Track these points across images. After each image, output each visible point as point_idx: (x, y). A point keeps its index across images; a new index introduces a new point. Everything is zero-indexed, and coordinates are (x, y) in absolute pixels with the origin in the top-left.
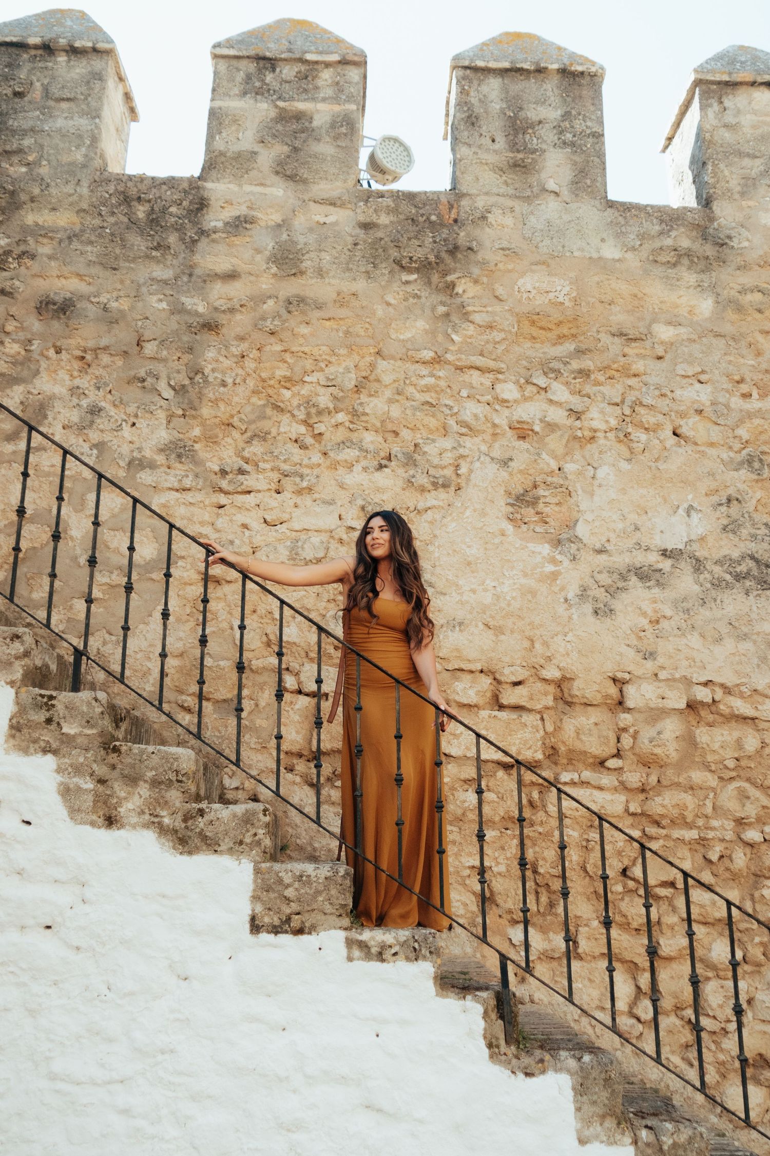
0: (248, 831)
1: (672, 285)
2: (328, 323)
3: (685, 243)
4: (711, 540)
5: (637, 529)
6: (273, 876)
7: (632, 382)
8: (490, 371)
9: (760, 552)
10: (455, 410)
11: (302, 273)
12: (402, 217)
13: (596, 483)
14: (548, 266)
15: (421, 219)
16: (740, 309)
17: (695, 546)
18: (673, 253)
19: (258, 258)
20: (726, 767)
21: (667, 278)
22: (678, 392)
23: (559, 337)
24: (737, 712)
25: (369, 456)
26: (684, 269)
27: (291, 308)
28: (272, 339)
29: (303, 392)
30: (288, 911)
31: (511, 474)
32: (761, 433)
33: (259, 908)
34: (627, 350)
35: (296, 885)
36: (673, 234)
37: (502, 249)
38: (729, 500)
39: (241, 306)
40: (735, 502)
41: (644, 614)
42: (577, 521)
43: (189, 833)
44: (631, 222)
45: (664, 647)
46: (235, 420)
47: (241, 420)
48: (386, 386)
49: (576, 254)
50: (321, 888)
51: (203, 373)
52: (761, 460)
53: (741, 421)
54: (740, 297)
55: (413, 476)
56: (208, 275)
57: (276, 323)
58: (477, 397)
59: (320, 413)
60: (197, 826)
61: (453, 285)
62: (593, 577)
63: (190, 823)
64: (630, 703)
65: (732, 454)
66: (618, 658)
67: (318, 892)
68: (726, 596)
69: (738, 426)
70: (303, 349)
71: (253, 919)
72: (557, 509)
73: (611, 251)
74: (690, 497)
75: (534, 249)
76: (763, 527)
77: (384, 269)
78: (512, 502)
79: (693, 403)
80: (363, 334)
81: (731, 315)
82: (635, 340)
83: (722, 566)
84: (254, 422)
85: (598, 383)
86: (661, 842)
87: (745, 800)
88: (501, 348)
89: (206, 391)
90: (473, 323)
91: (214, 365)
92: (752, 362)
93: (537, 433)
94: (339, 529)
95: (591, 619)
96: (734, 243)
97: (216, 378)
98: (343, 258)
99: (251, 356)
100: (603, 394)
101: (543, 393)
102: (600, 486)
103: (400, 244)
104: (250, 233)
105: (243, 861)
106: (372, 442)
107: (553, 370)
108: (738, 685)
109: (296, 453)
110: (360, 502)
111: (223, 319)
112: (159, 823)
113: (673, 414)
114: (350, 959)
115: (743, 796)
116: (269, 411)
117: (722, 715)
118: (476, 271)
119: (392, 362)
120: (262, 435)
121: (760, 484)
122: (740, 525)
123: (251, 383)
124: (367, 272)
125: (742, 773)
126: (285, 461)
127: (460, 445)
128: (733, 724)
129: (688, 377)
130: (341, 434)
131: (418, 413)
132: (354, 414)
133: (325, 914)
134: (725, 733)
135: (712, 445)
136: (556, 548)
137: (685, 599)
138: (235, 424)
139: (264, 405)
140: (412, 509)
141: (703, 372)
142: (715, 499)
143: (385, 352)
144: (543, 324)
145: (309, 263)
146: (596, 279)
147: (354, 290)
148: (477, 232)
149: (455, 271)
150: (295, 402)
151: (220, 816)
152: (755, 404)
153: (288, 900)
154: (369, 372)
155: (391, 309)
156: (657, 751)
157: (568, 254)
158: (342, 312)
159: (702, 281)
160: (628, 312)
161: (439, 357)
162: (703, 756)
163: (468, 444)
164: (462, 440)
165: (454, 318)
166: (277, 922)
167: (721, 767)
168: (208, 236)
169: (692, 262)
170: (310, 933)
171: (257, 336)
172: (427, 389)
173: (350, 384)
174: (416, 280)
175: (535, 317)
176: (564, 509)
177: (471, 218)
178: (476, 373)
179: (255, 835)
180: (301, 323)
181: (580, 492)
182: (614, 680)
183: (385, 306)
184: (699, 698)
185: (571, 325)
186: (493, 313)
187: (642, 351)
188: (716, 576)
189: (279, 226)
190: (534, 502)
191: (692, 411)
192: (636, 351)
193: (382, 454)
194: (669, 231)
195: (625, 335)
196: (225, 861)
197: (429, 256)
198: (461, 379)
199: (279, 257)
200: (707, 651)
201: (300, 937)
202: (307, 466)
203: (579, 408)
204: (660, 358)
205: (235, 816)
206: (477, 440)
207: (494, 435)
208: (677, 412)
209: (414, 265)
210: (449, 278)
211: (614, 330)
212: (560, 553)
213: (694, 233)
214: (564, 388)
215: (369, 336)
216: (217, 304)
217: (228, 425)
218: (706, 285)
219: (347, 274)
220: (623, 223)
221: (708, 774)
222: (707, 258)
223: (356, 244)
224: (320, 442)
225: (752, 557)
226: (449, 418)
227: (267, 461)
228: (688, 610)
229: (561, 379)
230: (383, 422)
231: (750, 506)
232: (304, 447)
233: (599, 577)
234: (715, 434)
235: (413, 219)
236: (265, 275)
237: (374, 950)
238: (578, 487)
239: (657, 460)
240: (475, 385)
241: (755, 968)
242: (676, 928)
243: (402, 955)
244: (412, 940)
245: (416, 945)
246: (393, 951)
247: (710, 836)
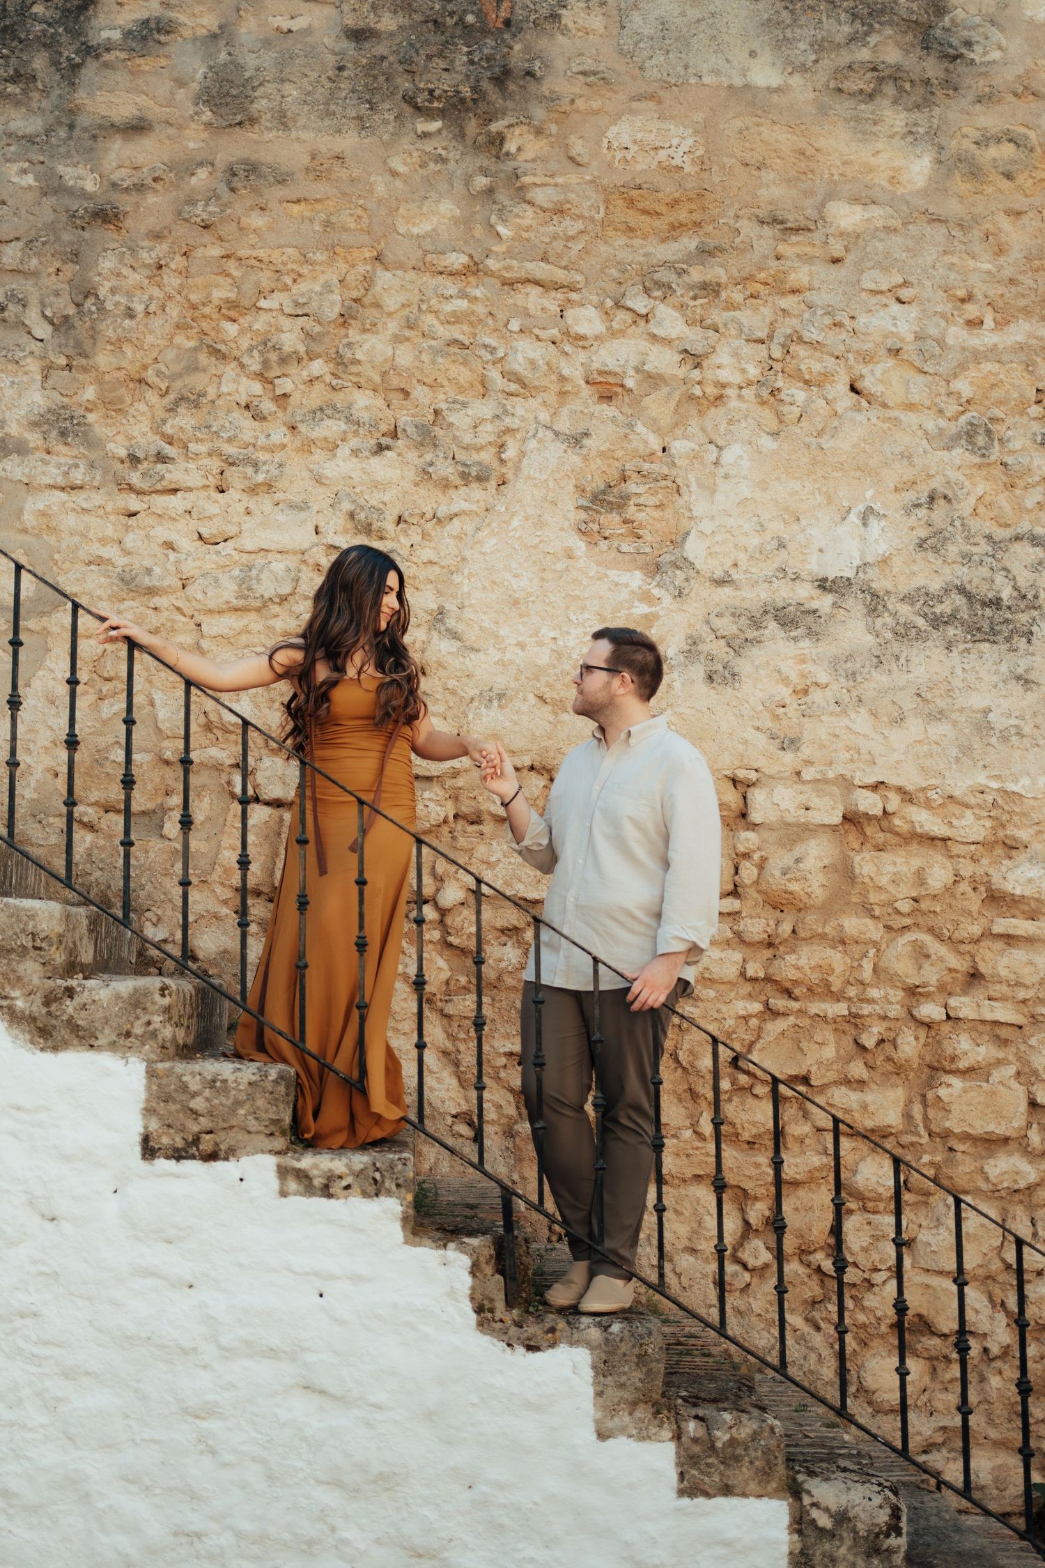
0: (137, 1018)
1: (864, 133)
2: (296, 208)
3: (892, 55)
4: (897, 563)
5: (782, 545)
6: (174, 1079)
7: (788, 302)
8: (558, 287)
9: (976, 582)
10: (500, 354)
11: (253, 121)
12: (417, 17)
13: (720, 472)
14: (660, 102)
15: (450, 21)
16: (975, 172)
17: (872, 573)
18: (869, 75)
19: (181, 94)
20: (898, 912)
21: (858, 119)
22: (862, 319)
23: (673, 227)
24: (919, 830)
25: (361, 431)
26: (886, 102)
27: (237, 183)
28: (207, 237)
29: (257, 326)
30: (195, 1128)
31: (586, 459)
32: (993, 386)
33: (154, 1125)
34: (782, 248)
35: (207, 1093)
36: (873, 39)
37: (584, 73)
38: (932, 499)
39: (155, 180)
40: (942, 501)
41: (785, 681)
42: (688, 534)
43: (53, 1022)
44: (803, 20)
45: (813, 731)
46: (150, 375)
47: (159, 374)
48: (390, 314)
49: (707, 80)
50: (242, 1097)
51: (97, 296)
52: (989, 432)
53: (962, 367)
54: (978, 152)
55: (431, 464)
56: (100, 127)
57: (211, 209)
58: (536, 331)
59: (283, 360)
60: (64, 1012)
61: (498, 140)
62: (708, 622)
63: (53, 1007)
64: (755, 817)
65: (942, 423)
66: (741, 748)
67: (238, 1104)
68: (915, 651)
69: (955, 376)
70: (255, 253)
71: (146, 1139)
72: (656, 514)
73: (765, 74)
74: (869, 494)
75: (637, 71)
76: (983, 542)
77: (387, 112)
78: (586, 504)
79: (886, 337)
80: (353, 225)
81: (960, 184)
82: (797, 230)
83: (912, 604)
84: (180, 375)
85: (731, 306)
86: (792, 1020)
87: (923, 960)
88: (577, 247)
89: (102, 326)
90: (533, 205)
91: (114, 282)
92: (989, 266)
93: (630, 391)
94: (314, 550)
95: (702, 688)
96: (976, 55)
97: (117, 304)
98: (321, 93)
99: (173, 266)
100: (740, 324)
101: (642, 323)
102: (726, 477)
103: (414, 68)
104: (166, 50)
105: (132, 1059)
106: (367, 408)
107: (659, 285)
108: (924, 789)
109: (248, 428)
110: (347, 506)
111: (125, 202)
112: (9, 1008)
113: (850, 356)
114: (283, 1194)
115: (921, 954)
116: (203, 358)
117: (898, 834)
118: (539, 113)
119: (399, 273)
120: (192, 397)
121: (984, 472)
122: (945, 539)
123: (174, 312)
124: (360, 118)
125: (921, 920)
126: (230, 440)
127: (506, 412)
128: (914, 846)
129: (881, 292)
130: (317, 396)
131: (440, 360)
132: (340, 362)
133: (249, 1132)
134: (899, 860)
135: (911, 407)
136: (653, 577)
137: (850, 657)
138: (150, 381)
139: (195, 349)
140: (429, 515)
141: (906, 284)
142: (910, 496)
143: (389, 257)
144: (646, 204)
145: (264, 102)
146: (738, 123)
147: (338, 150)
148: (543, 44)
149: (503, 112)
150: (245, 343)
151: (97, 998)
152: (987, 338)
153: (195, 1114)
154: (363, 291)
155: (398, 183)
156: (795, 887)
157: (693, 81)
158: (320, 189)
159: (916, 124)
160: (789, 181)
161: (476, 264)
162: (864, 894)
163: (519, 411)
164: (509, 403)
165: (502, 197)
166: (179, 1143)
167: (890, 911)
168: (97, 56)
169: (901, 90)
170: (226, 1159)
171: (181, 231)
172: (456, 319)
173: (332, 312)
174: (439, 131)
175: (634, 193)
176: (668, 514)
177: (532, 17)
178: (535, 291)
179: (149, 1023)
180: (252, 208)
181: (694, 487)
182: (735, 782)
183: (388, 177)
184: (862, 808)
185: (693, 206)
186: (566, 187)
187: (808, 250)
188: (902, 620)
189: (214, 36)
190: (620, 505)
191: (883, 352)
192: (797, 250)
193: (384, 427)
194: (866, 34)
195: (782, 222)
196: (106, 1060)
197: (461, 88)
198: (510, 301)
199: (214, 92)
200: (880, 738)
201: (213, 1163)
202: (263, 448)
203: (699, 348)
204: (836, 261)
205: (118, 997)
206: (534, 403)
207: (562, 394)
208: (857, 352)
209: (436, 104)
210: (495, 127)
211: (762, 213)
212: (658, 585)
213: (909, 38)
214: (676, 315)
215: (362, 230)
216: (116, 177)
217: (140, 381)
218: (921, 130)
219: (327, 122)
220: (788, 22)
221: (869, 922)
222: (927, 82)
223: (341, 69)
224: (285, 409)
225: (962, 590)
226: (489, 366)
227: (202, 440)
228: (854, 674)
229: (670, 300)
230: (384, 374)
231: (965, 507)
232: (259, 417)
233: (717, 623)
234: (918, 389)
235: (435, 22)
236: (193, 126)
237: (317, 1182)
238: (691, 480)
239: (819, 434)
240: (532, 311)
241: (920, 1198)
242: (807, 1141)
243: (356, 1189)
244: (372, 1168)
245: (378, 1176)
246: (344, 1183)
247: (865, 1012)
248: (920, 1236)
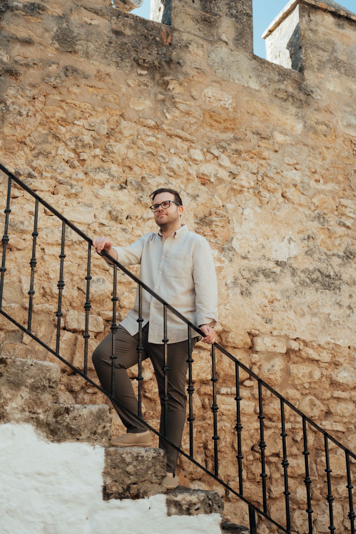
0: (100, 424)
1: (283, 111)
2: (91, 89)
3: (290, 90)
4: (300, 258)
5: (263, 247)
6: (119, 457)
7: (263, 162)
8: (187, 140)
9: (323, 268)
10: (167, 160)
11: (75, 52)
12: (139, 33)
13: (243, 217)
14: (221, 85)
15: (151, 38)
16: (316, 132)
17: (292, 261)
18: (285, 94)
19: (46, 35)
20: (305, 388)
21: (282, 107)
22: (285, 173)
23: (225, 128)
24: (310, 357)
25: (114, 179)
26: (290, 104)
27: (68, 73)
28: (54, 91)
29: (73, 130)
30: (129, 482)
31: (198, 205)
32: (324, 203)
33: (109, 481)
34: (260, 143)
35: (135, 463)
36: (285, 82)
37: (197, 68)
38: (309, 237)
39: (34, 64)
40: (311, 239)
41: (266, 297)
42: (233, 238)
43: (59, 426)
44: (265, 71)
45: (276, 317)
46: (28, 141)
47: (31, 141)
48: (126, 137)
49: (236, 81)
50: (150, 464)
51: (6, 104)
52: (324, 218)
53: (314, 195)
54: (316, 126)
55: (142, 197)
56: (12, 38)
57: (57, 81)
58: (180, 154)
59: (84, 146)
60: (64, 421)
61: (166, 84)
62: (240, 272)
63: (59, 418)
64: (258, 348)
65: (310, 212)
66: (252, 321)
67: (148, 468)
68: (307, 291)
69: (313, 197)
70: (74, 102)
71: (105, 488)
72: (222, 229)
73: (254, 85)
74: (290, 233)
75: (213, 73)
76: (324, 255)
77: (128, 63)
78: (198, 222)
79: (292, 180)
80: (113, 101)
81: (311, 135)
82: (265, 138)
83: (305, 274)
84: (40, 144)
85: (245, 160)
86: (273, 430)
87: (313, 407)
88: (194, 127)
89: (8, 116)
90: (178, 109)
91: (14, 100)
92: (320, 163)
93: (212, 183)
94: (94, 224)
95: (239, 297)
96: (314, 95)
97: (15, 109)
98: (103, 49)
99: (40, 99)
100: (248, 166)
101: (216, 159)
102: (245, 219)
103: (138, 50)
104: (41, 16)
105: (97, 446)
106: (116, 171)
107: (222, 147)
108: (311, 341)
109: (68, 171)
110: (109, 208)
111: (21, 70)
112: (37, 418)
113: (283, 184)
114: (169, 514)
115: (313, 404)
116: (50, 139)
117: (302, 358)
118: (181, 78)
119: (129, 122)
120: (45, 153)
121: (323, 231)
122: (313, 252)
123: (39, 117)
124: (117, 62)
125: (311, 391)
126: (60, 174)
127: (169, 182)
128: (307, 363)
129: (290, 165)
130: (97, 163)
131: (145, 158)
132: (106, 151)
133: (152, 483)
134: (305, 368)
135: (301, 205)
136: (222, 253)
137: (287, 291)
138: (27, 143)
139: (47, 134)
140: (139, 217)
141: (297, 164)
142: (302, 236)
143: (126, 115)
144: (217, 118)
145: (80, 47)
146: (246, 98)
147: (108, 72)
148: (183, 54)
149: (169, 74)
150: (68, 136)
151: (81, 413)
152: (321, 186)
153: (129, 474)
154: (115, 126)
155: (130, 89)
156: (272, 377)
157: (232, 80)
158: (100, 84)
159: (298, 113)
160: (261, 121)
161: (158, 126)
162: (293, 381)
163: (174, 183)
164: (171, 179)
165: (168, 103)
166: (121, 491)
167: (302, 387)
168: (12, 11)
169: (294, 100)
170: (143, 498)
171: (43, 86)
172: (150, 144)
173: (105, 132)
174: (146, 75)
175: (213, 114)
176: (225, 230)
177: (179, 45)
178: (179, 140)
179: (104, 427)
180: (74, 85)
181: (235, 221)
182: (249, 334)
183: (127, 87)
184: (293, 347)
185: (231, 123)
186: (190, 106)
187: (268, 146)
188: (302, 279)
189: (61, 17)
190: (209, 224)
191: (291, 185)
192: (265, 145)
193: (122, 180)
194: (283, 80)
195: (260, 135)
196: (85, 446)
197: (155, 61)
198: (170, 142)
199: (61, 37)
200: (297, 321)
201: (137, 500)
202: (75, 180)
203: (235, 172)
204: (276, 151)
205: (91, 413)
206: (179, 181)
207: (188, 180)
208: (284, 184)
209: (146, 65)
210: (166, 78)
211: (254, 130)
212: (223, 256)
213: (295, 85)
214: (227, 159)
215: (116, 103)
216: (17, 58)
217: (21, 143)
218: (300, 115)
219: (104, 61)
220: (260, 70)
221: (295, 391)
222: (301, 100)
223: (111, 43)
224: (83, 166)
225: (319, 271)
226: (163, 164)
227: (48, 172)
228: (288, 297)
229: (226, 153)
230: (123, 159)
231: (318, 242)
232: (73, 167)
233: (244, 273)
234: (303, 200)
235: (145, 36)
236: (51, 48)
237: (184, 507)
238: (234, 218)
239: (274, 209)
240: (178, 147)
241: (316, 502)
242: (279, 480)
243: (202, 510)
244: (207, 499)
245: (210, 502)
246: (197, 507)
247: (297, 427)
248: (318, 518)
